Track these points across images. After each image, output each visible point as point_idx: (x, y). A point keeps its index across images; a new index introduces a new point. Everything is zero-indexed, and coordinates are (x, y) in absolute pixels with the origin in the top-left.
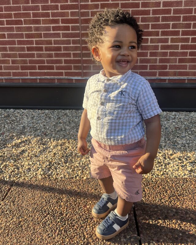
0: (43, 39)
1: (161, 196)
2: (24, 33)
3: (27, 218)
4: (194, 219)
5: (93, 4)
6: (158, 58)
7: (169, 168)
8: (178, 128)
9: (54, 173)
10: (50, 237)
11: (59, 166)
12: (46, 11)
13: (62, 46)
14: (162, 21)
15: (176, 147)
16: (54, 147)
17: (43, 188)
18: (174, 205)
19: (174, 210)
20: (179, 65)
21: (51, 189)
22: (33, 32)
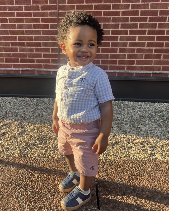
0: (25, 35)
1: (121, 175)
2: (9, 30)
3: (2, 191)
4: (149, 196)
5: (69, 6)
6: (126, 54)
7: (132, 151)
8: (142, 116)
9: (29, 152)
10: (21, 207)
11: (34, 147)
12: (29, 11)
13: (42, 42)
14: (131, 21)
15: (139, 133)
16: (32, 130)
17: (19, 166)
18: (132, 183)
19: (132, 188)
20: (145, 60)
21: (25, 167)
22: (17, 29)
